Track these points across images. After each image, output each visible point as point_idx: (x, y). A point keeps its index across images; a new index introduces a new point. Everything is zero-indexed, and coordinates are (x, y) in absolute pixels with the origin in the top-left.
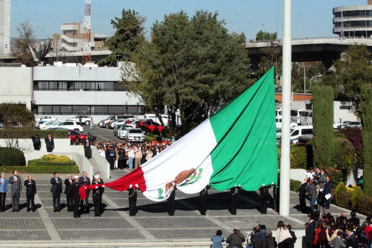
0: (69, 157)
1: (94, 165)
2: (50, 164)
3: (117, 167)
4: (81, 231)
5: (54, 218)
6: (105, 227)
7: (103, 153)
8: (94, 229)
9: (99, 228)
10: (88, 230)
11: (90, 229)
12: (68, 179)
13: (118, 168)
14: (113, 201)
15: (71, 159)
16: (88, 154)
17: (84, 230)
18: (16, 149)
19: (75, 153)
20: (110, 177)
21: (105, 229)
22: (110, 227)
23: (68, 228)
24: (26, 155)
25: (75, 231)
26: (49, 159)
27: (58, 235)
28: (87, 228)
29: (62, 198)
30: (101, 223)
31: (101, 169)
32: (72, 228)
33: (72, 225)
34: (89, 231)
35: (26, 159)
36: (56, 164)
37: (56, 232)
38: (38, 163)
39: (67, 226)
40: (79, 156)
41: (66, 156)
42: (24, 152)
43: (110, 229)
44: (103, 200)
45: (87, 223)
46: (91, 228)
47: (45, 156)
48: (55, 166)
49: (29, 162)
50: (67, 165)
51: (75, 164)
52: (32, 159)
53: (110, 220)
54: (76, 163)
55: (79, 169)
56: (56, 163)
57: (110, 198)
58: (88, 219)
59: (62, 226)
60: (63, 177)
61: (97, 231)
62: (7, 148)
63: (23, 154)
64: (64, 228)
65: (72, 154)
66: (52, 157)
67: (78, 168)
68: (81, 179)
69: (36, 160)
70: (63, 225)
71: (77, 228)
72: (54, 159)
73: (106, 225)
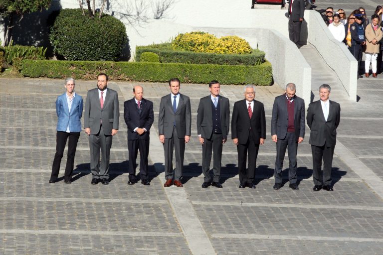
0: (247, 39)
1: (316, 63)
2: (194, 59)
4: (275, 241)
5: (203, 203)
6: (341, 232)
8: (310, 238)
9: (322, 235)
10: (293, 238)
11: (300, 238)
12: (244, 102)
14: (366, 162)
15: (253, 47)
17: (283, 237)
18: (104, 15)
19: (265, 30)
20: (358, 98)
21: (341, 239)
22: (354, 234)
23: (241, 232)
24: (130, 32)
25: (259, 241)
26: (192, 44)
27: (213, 250)
28: (292, 233)
29: (227, 150)
30: (329, 221)
31: (333, 75)
32: (251, 231)
33: (252, 225)
34: (298, 241)
35: (130, 43)
36: (210, 59)
37: (207, 241)
38: (163, 54)
39: (238, 225)
40: (274, 37)
41: (240, 37)
42: (124, 21)
43: (354, 239)
44: (338, 160)
45: (292, 220)
46: (302, 233)
47: (182, 35)
48: (208, 64)
49: (140, 51)
50: (240, 61)
51: (264, 61)
52: (146, 42)
53: (356, 214)
54: (266, 58)
55: (274, 74)
56: (212, 56)
57: (357, 154)
58: (294, 209)
59: (223, 227)
60: (233, 94)
61: (318, 242)
62: (80, 10)
63: (123, 28)
64: (230, 232)
65: (255, 32)
66: (201, 39)
67: (270, 70)
68: (281, 100)
69: (157, 46)
70: (227, 224)
71: (263, 232)
72: (206, 44)
73: (343, 227)
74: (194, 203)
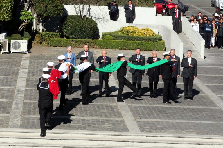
0: (154, 30)
1: (185, 41)
2: (129, 38)
3: (213, 45)
4: (166, 122)
5: (133, 105)
6: (197, 119)
7: (196, 27)
8: (182, 121)
9: (188, 120)
10: (174, 121)
11: (178, 121)
13: (215, 46)
14: (208, 86)
15: (156, 33)
16: (177, 27)
17: (170, 121)
18: (87, 18)
19: (162, 26)
20: (205, 58)
21: (197, 122)
22: (203, 120)
23: (150, 118)
24: (99, 26)
25: (158, 122)
26: (128, 32)
27: (137, 126)
28: (174, 119)
29: (144, 80)
30: (191, 114)
31: (193, 46)
32: (155, 118)
33: (155, 114)
34: (177, 123)
35: (99, 31)
36: (137, 39)
37: (135, 122)
38: (114, 36)
39: (149, 115)
40: (166, 29)
41: (150, 28)
42: (97, 21)
43: (203, 122)
44: (195, 85)
45: (174, 113)
46: (178, 119)
47: (123, 28)
48: (135, 41)
49: (104, 35)
50: (150, 40)
51: (161, 40)
52: (107, 31)
53: (204, 110)
54: (162, 38)
55: (166, 46)
56: (137, 37)
57: (204, 83)
58: (175, 108)
59: (142, 116)
60: (147, 55)
61: (186, 123)
62: (76, 16)
63: (96, 24)
64: (145, 118)
65: (157, 27)
66: (132, 29)
67: (164, 44)
69: (112, 33)
70: (144, 114)
71: (161, 118)
72: (134, 32)
73: (197, 116)
74: (129, 105)
